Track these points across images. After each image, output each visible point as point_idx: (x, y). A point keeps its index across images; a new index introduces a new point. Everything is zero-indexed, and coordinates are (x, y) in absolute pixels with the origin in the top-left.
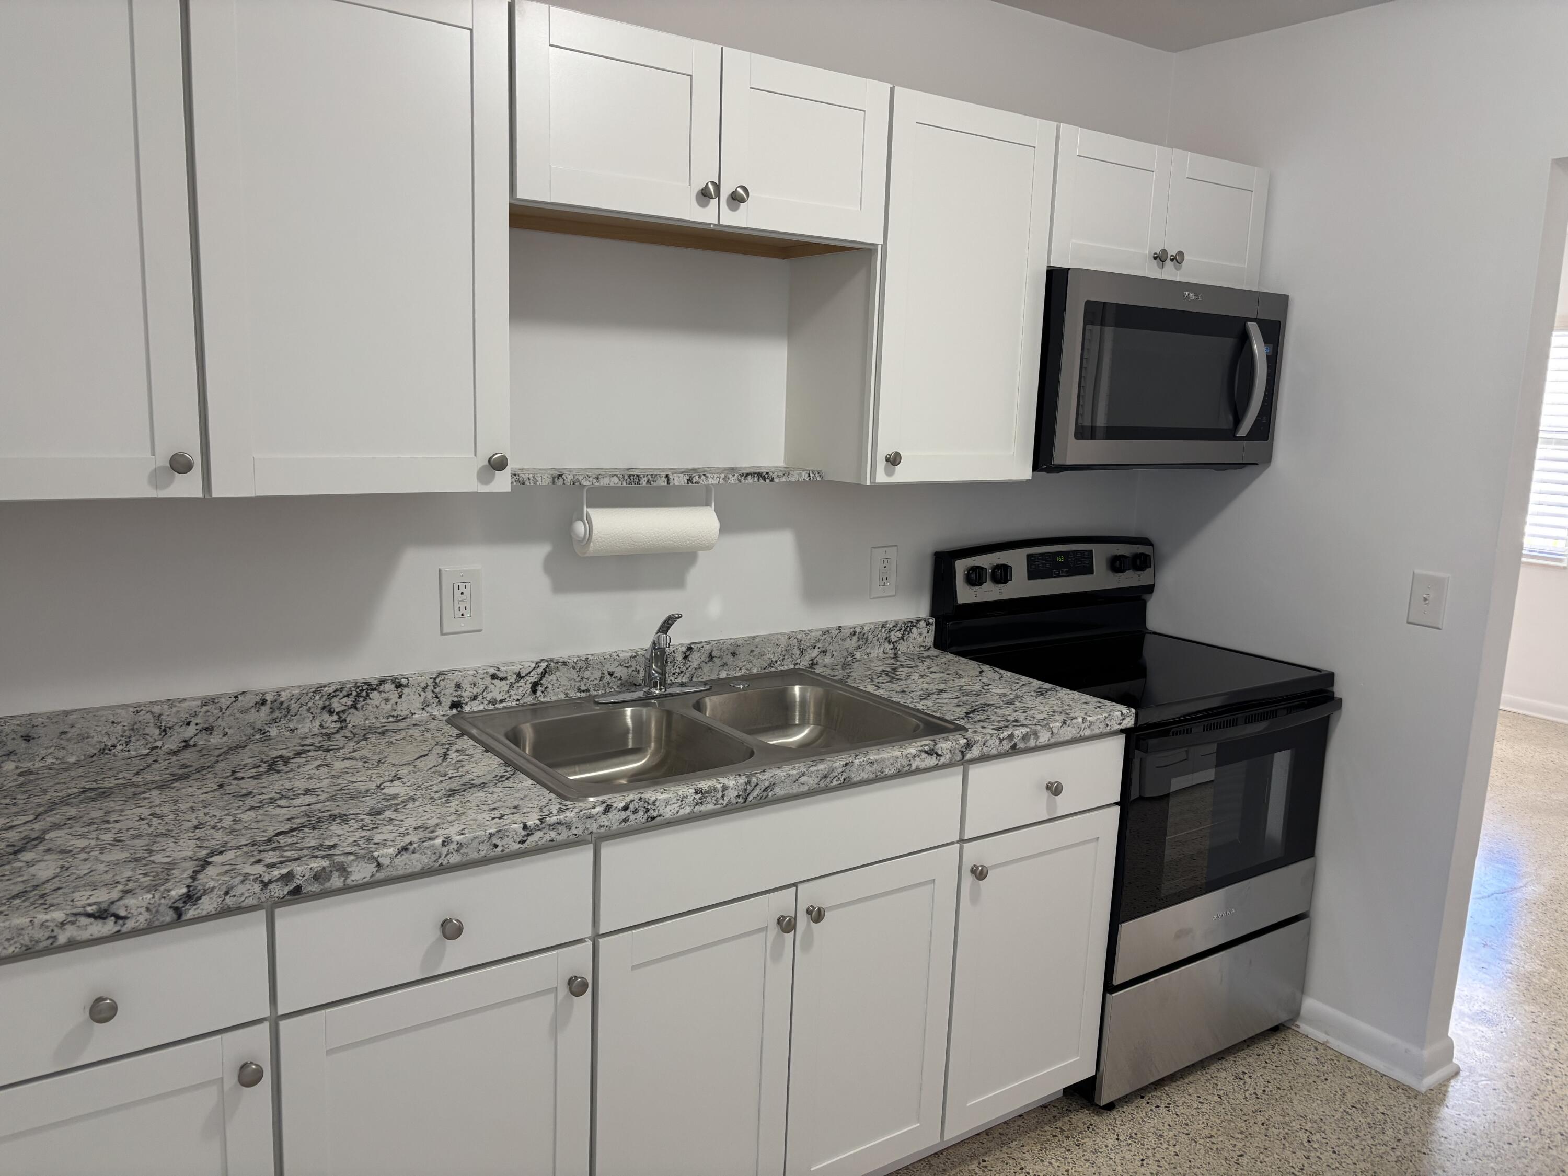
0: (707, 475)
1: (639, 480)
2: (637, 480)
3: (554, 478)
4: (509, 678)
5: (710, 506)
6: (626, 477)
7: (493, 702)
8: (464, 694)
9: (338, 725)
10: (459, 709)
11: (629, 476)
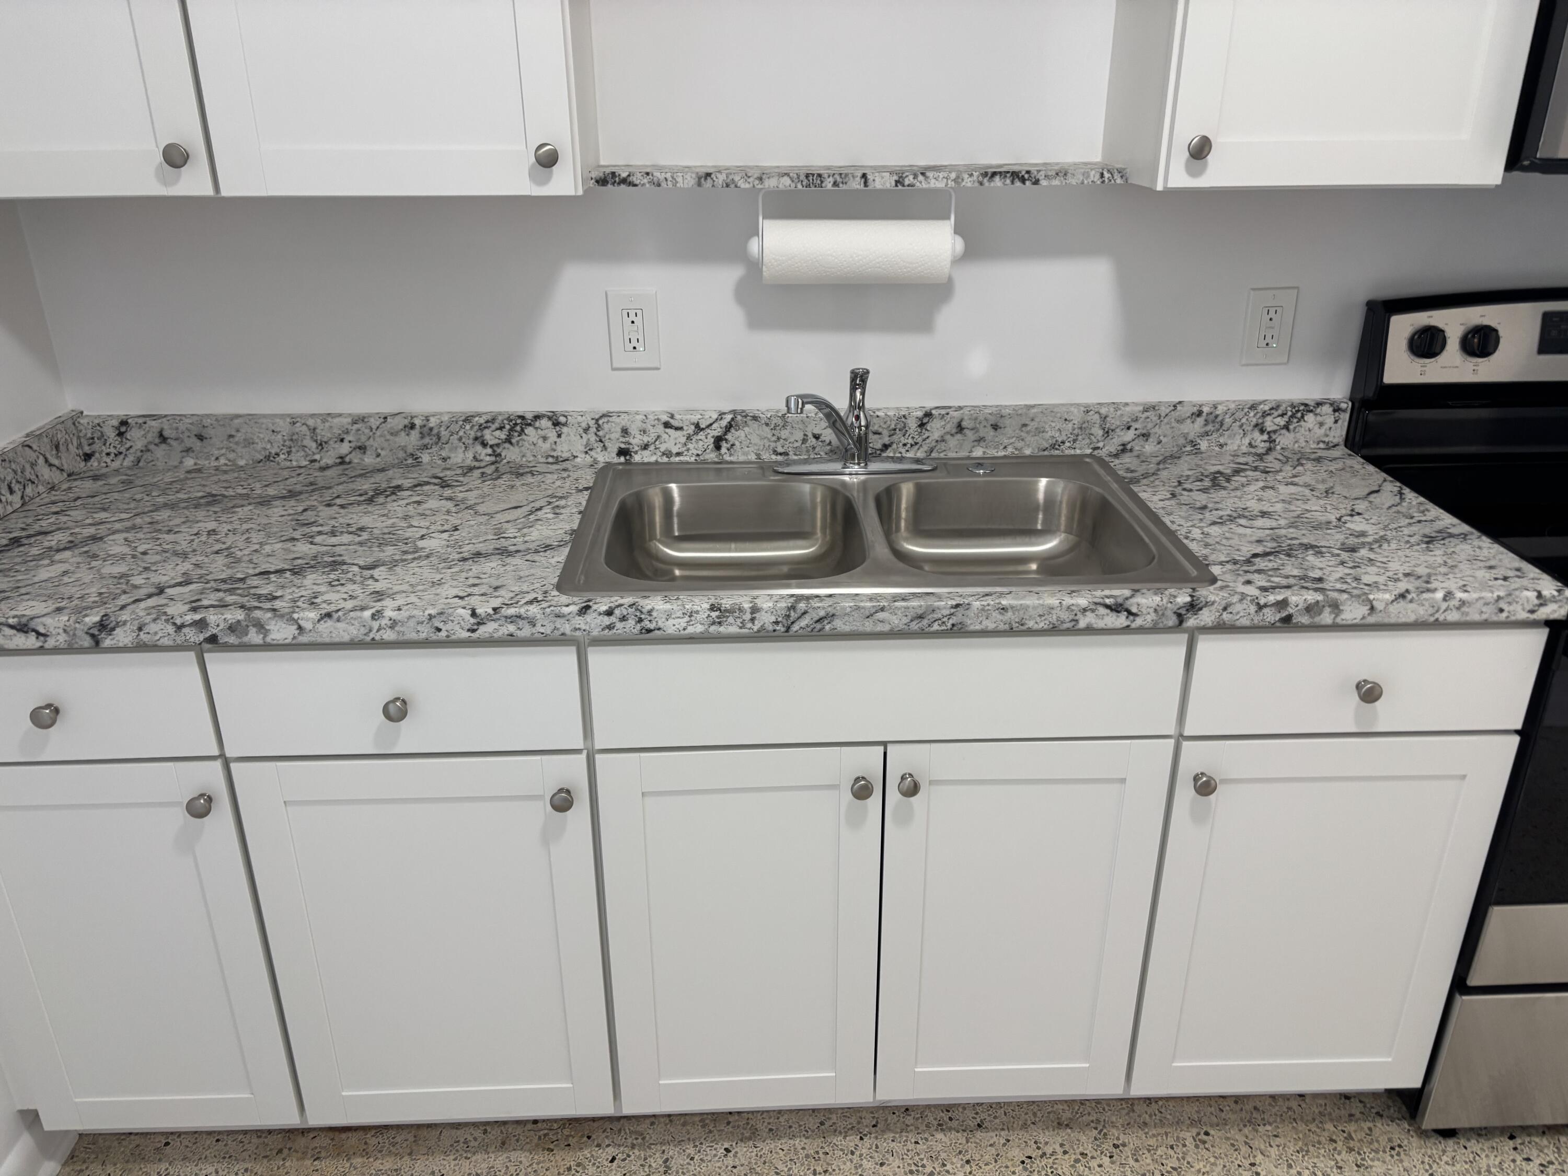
1: (822, 182)
2: (819, 182)
3: (700, 178)
4: (685, 428)
6: (802, 177)
7: (668, 454)
8: (632, 441)
9: (493, 459)
10: (628, 457)
11: (807, 176)
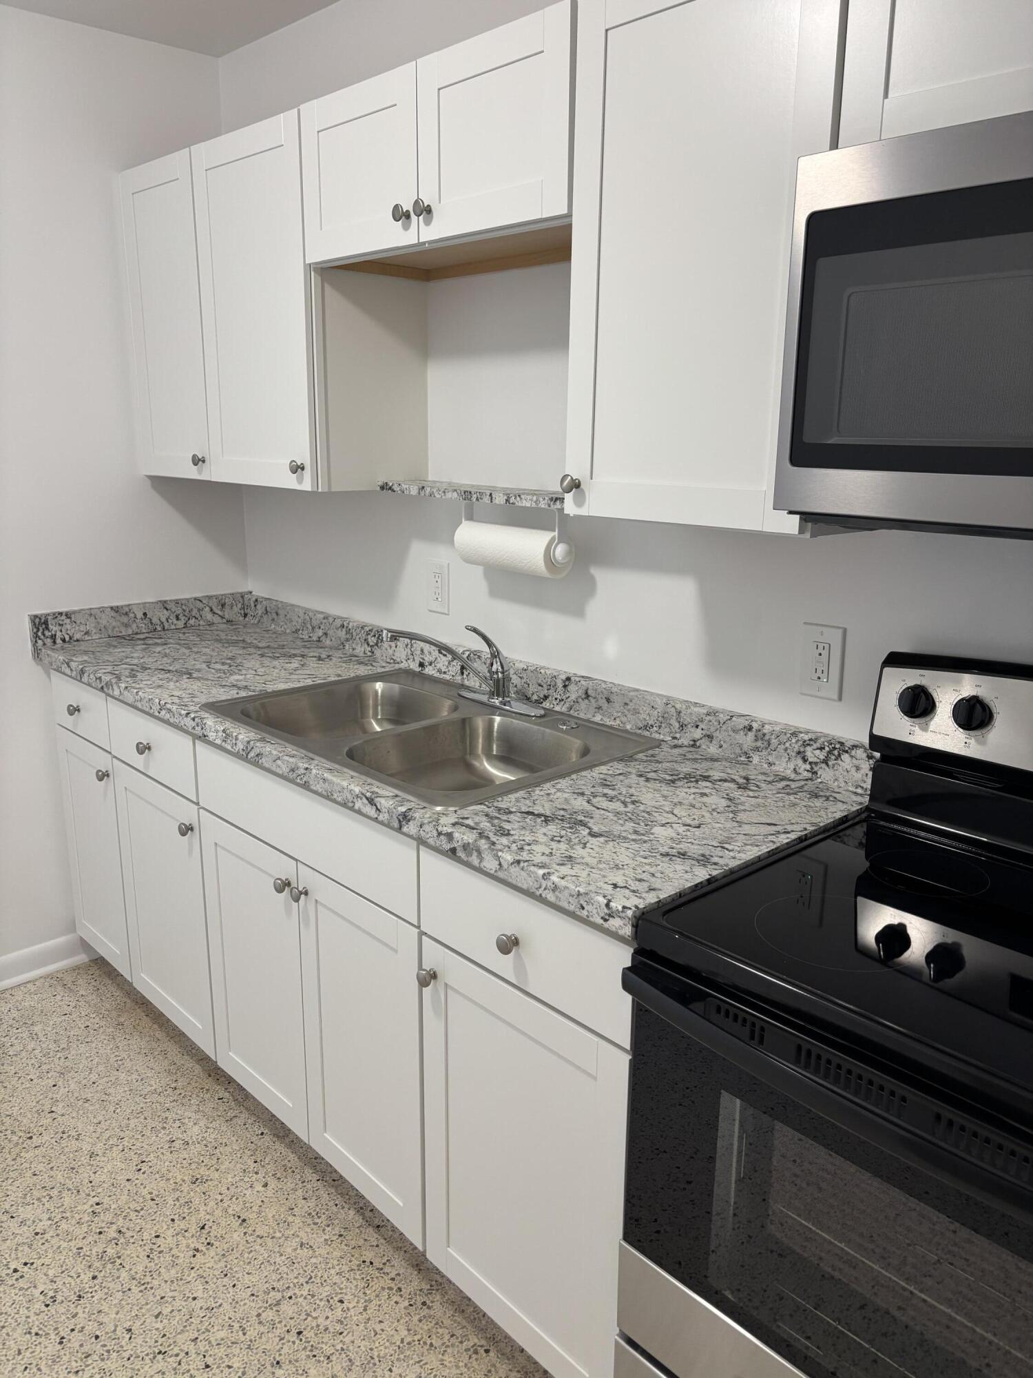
0: (522, 496)
5: (555, 531)
